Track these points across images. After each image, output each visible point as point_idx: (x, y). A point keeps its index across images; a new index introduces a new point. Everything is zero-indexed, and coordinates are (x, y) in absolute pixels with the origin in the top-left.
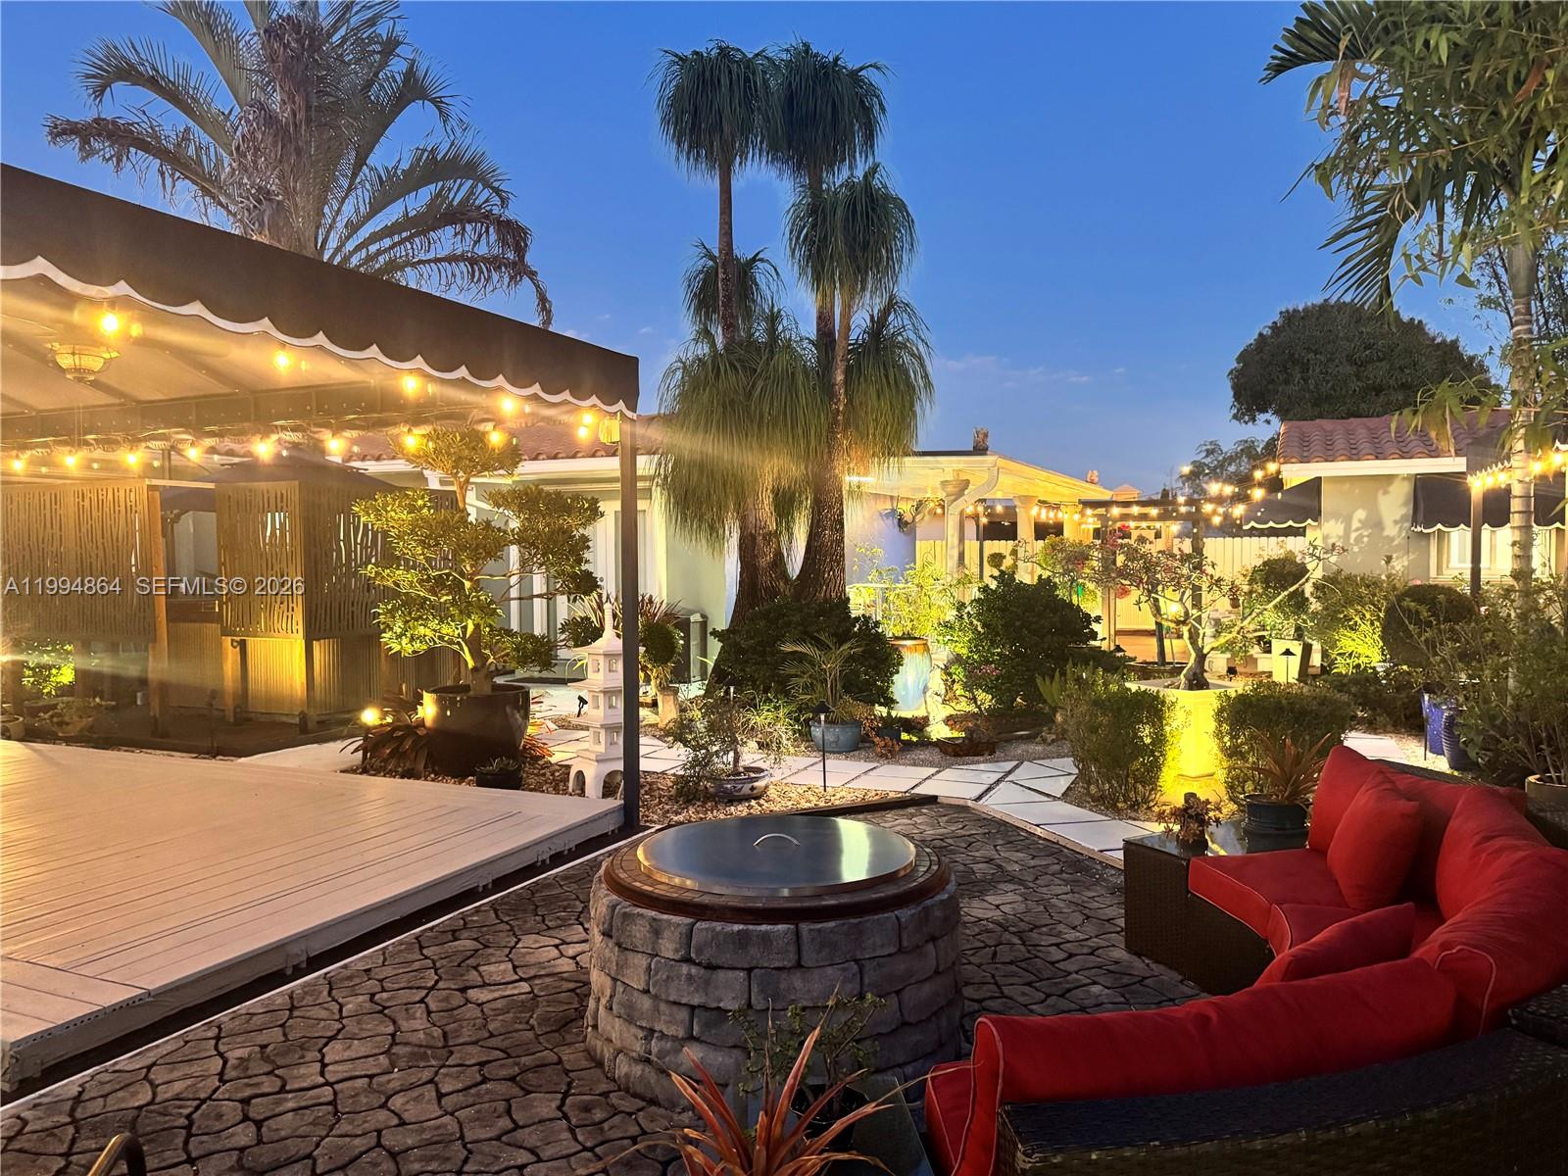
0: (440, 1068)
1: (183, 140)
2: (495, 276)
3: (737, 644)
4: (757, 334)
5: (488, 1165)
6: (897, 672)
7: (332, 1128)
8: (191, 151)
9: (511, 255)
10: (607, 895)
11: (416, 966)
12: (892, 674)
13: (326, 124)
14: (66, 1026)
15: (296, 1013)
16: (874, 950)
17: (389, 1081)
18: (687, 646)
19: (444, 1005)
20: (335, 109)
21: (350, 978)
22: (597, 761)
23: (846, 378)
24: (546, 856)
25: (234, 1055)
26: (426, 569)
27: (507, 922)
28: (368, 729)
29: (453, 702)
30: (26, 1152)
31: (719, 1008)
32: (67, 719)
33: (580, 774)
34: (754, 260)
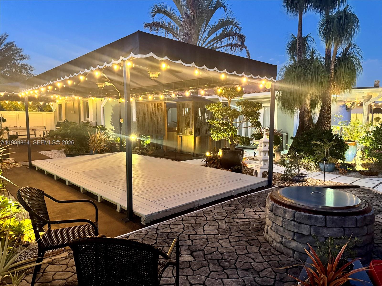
0: (230, 236)
1: (170, 24)
2: (237, 49)
3: (298, 141)
4: (307, 57)
5: (243, 260)
6: (347, 150)
7: (207, 245)
8: (171, 27)
9: (241, 43)
10: (271, 202)
11: (222, 211)
12: (345, 151)
13: (200, 16)
14: (155, 213)
15: (197, 218)
16: (348, 226)
17: (218, 237)
18: (282, 141)
19: (229, 221)
20: (202, 12)
21: (208, 212)
22: (261, 168)
23: (334, 68)
24: (249, 190)
25: (186, 225)
26: (220, 121)
27: (242, 204)
28: (207, 157)
29: (226, 151)
30: (149, 238)
31: (302, 234)
32: (149, 151)
33: (256, 171)
34: (307, 37)
